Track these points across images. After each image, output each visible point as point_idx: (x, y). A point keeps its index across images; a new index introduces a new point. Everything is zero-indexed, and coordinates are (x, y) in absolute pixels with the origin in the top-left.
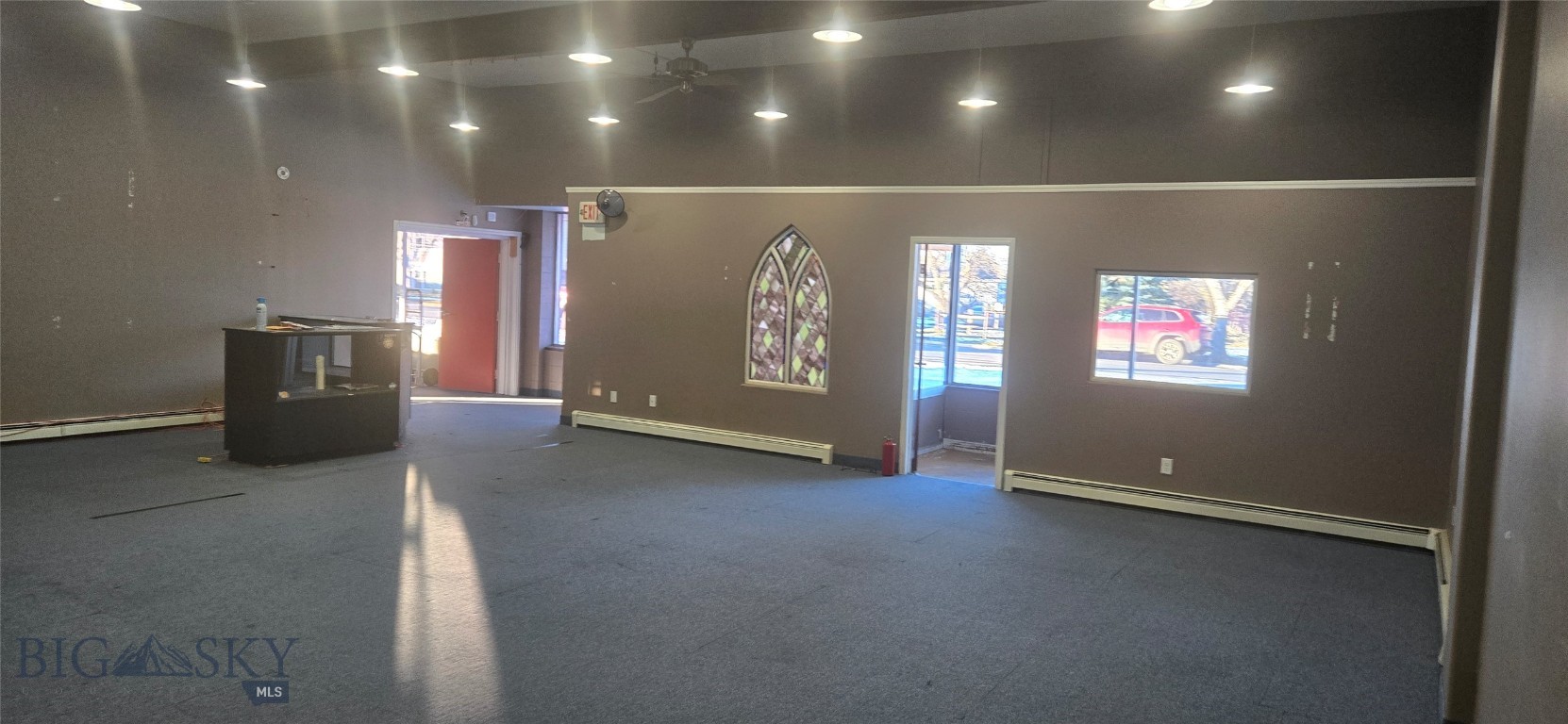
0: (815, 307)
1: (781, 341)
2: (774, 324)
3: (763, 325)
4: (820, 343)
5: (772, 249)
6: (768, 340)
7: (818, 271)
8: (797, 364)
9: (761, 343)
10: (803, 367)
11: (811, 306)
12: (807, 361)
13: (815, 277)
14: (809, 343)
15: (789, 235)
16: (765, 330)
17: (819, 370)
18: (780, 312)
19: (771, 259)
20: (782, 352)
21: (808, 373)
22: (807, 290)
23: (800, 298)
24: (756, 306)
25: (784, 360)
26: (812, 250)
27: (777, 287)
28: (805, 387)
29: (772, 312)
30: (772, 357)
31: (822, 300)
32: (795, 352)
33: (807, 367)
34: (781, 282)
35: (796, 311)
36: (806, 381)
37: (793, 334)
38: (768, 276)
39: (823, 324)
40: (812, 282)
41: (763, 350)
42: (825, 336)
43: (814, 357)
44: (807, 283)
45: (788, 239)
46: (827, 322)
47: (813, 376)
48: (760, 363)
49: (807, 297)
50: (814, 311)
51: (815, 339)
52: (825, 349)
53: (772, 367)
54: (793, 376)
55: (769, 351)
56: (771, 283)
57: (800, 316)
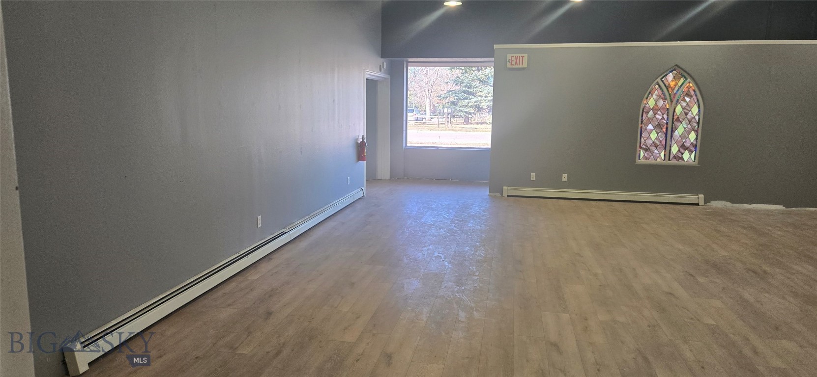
0: (690, 114)
1: (664, 136)
2: (659, 126)
3: (650, 127)
4: (692, 136)
5: (659, 80)
6: (654, 136)
7: (692, 93)
8: (675, 149)
9: (649, 138)
10: (679, 150)
11: (686, 114)
12: (683, 147)
13: (690, 96)
14: (684, 136)
15: (671, 72)
16: (651, 131)
17: (691, 152)
18: (663, 118)
19: (657, 86)
20: (664, 142)
21: (682, 154)
22: (684, 104)
23: (679, 109)
24: (645, 115)
25: (665, 149)
26: (689, 80)
27: (661, 103)
28: (680, 162)
29: (657, 119)
30: (656, 147)
31: (695, 110)
32: (673, 142)
33: (682, 150)
34: (665, 99)
35: (676, 117)
36: (682, 159)
37: (673, 131)
38: (654, 96)
39: (695, 124)
40: (688, 99)
41: (649, 142)
42: (696, 131)
43: (687, 144)
44: (685, 101)
45: (671, 74)
46: (698, 123)
47: (686, 155)
48: (647, 150)
49: (683, 109)
50: (690, 116)
51: (689, 133)
52: (696, 139)
53: (656, 151)
54: (671, 157)
55: (653, 142)
56: (656, 101)
57: (678, 120)
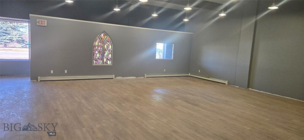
0: (109, 48)
1: (101, 55)
2: (99, 52)
3: (97, 52)
4: (110, 56)
5: (99, 36)
7: (109, 41)
8: (105, 60)
9: (96, 56)
11: (108, 48)
12: (107, 59)
14: (108, 56)
15: (102, 33)
16: (97, 54)
17: (110, 61)
18: (101, 49)
19: (98, 38)
20: (101, 58)
23: (105, 46)
24: (95, 48)
25: (102, 60)
26: (108, 37)
27: (100, 44)
29: (99, 50)
30: (99, 59)
31: (110, 47)
32: (104, 58)
34: (101, 43)
35: (105, 49)
36: (107, 63)
37: (104, 54)
38: (98, 41)
39: (111, 52)
40: (108, 43)
41: (97, 58)
42: (111, 54)
43: (109, 58)
44: (107, 43)
45: (102, 34)
48: (96, 60)
49: (107, 46)
51: (109, 54)
52: (111, 57)
53: (99, 61)
54: (104, 62)
55: (98, 58)
56: (98, 43)
57: (105, 50)
